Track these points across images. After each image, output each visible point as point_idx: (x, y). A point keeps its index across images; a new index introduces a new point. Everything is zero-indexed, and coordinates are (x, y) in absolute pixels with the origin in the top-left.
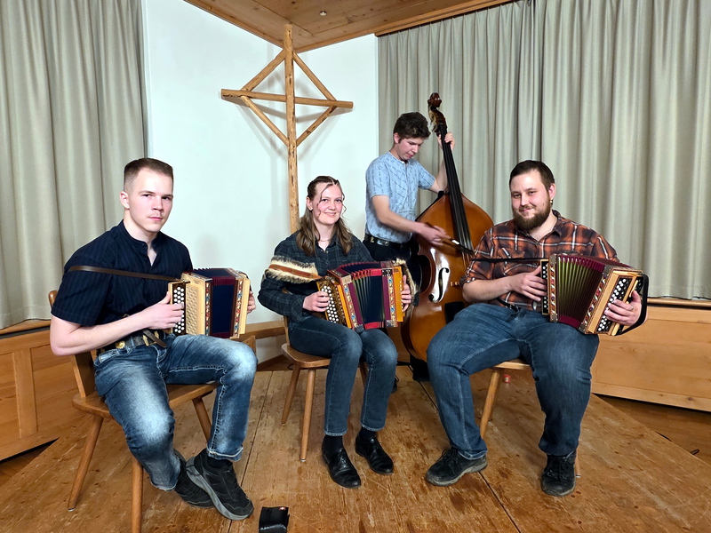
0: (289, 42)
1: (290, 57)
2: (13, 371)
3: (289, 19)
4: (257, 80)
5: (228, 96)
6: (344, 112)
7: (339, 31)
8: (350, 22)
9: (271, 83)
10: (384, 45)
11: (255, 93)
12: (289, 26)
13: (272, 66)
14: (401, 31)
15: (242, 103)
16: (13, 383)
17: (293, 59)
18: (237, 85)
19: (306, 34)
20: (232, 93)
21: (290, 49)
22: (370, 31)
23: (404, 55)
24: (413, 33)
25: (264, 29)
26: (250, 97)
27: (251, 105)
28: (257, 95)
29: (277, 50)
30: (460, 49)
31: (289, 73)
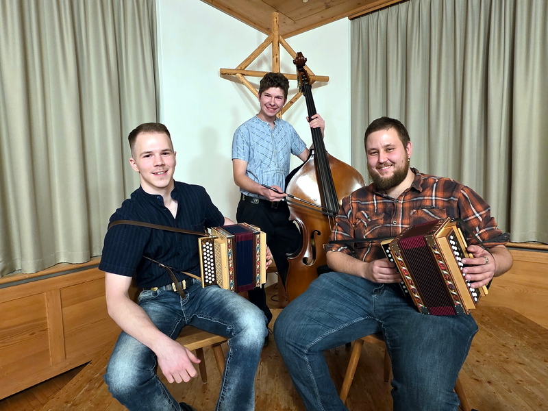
0: (276, 28)
1: (276, 40)
2: (45, 308)
3: (275, 8)
4: (249, 60)
5: (225, 74)
6: (320, 86)
7: (317, 17)
8: (328, 7)
9: (260, 64)
10: (356, 26)
11: (247, 71)
12: (276, 14)
13: (261, 48)
14: (372, 12)
15: (237, 81)
16: (45, 318)
17: (279, 42)
18: (233, 65)
19: (289, 21)
20: (228, 72)
21: (276, 33)
22: (344, 14)
23: (374, 35)
24: (382, 14)
25: (254, 19)
26: (243, 75)
27: (244, 81)
28: (249, 73)
29: (264, 37)
30: (428, 23)
31: (276, 54)
